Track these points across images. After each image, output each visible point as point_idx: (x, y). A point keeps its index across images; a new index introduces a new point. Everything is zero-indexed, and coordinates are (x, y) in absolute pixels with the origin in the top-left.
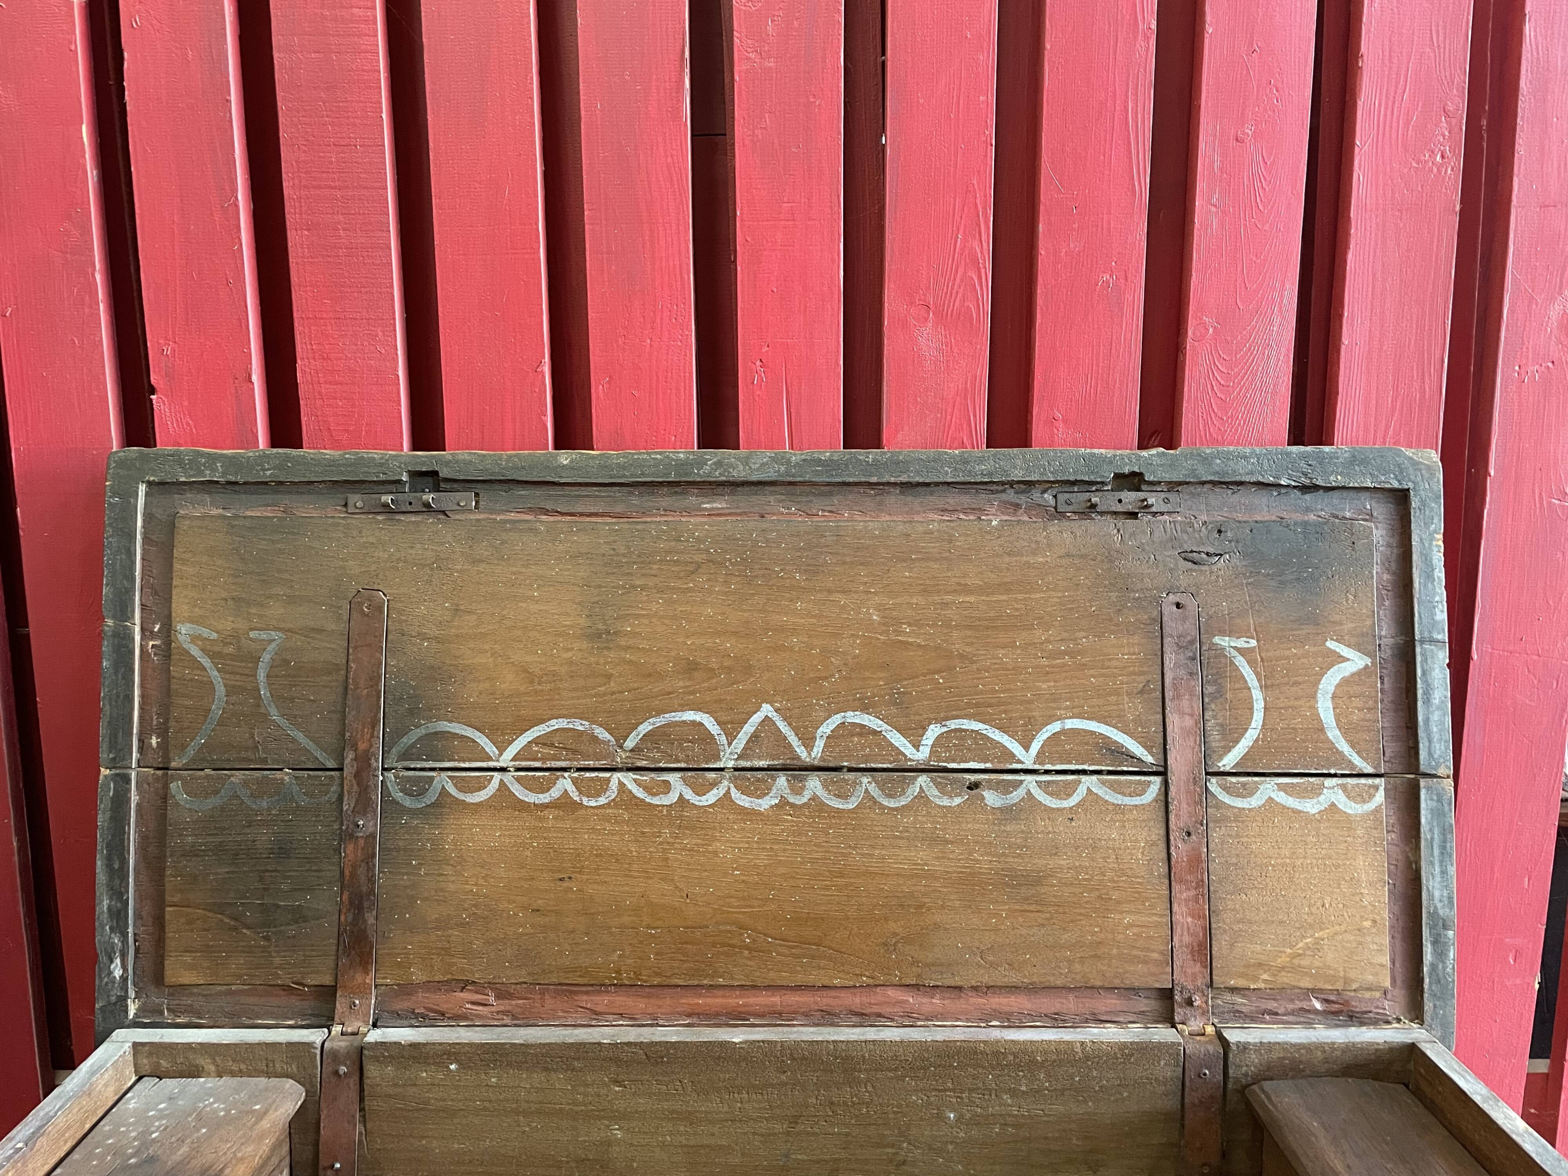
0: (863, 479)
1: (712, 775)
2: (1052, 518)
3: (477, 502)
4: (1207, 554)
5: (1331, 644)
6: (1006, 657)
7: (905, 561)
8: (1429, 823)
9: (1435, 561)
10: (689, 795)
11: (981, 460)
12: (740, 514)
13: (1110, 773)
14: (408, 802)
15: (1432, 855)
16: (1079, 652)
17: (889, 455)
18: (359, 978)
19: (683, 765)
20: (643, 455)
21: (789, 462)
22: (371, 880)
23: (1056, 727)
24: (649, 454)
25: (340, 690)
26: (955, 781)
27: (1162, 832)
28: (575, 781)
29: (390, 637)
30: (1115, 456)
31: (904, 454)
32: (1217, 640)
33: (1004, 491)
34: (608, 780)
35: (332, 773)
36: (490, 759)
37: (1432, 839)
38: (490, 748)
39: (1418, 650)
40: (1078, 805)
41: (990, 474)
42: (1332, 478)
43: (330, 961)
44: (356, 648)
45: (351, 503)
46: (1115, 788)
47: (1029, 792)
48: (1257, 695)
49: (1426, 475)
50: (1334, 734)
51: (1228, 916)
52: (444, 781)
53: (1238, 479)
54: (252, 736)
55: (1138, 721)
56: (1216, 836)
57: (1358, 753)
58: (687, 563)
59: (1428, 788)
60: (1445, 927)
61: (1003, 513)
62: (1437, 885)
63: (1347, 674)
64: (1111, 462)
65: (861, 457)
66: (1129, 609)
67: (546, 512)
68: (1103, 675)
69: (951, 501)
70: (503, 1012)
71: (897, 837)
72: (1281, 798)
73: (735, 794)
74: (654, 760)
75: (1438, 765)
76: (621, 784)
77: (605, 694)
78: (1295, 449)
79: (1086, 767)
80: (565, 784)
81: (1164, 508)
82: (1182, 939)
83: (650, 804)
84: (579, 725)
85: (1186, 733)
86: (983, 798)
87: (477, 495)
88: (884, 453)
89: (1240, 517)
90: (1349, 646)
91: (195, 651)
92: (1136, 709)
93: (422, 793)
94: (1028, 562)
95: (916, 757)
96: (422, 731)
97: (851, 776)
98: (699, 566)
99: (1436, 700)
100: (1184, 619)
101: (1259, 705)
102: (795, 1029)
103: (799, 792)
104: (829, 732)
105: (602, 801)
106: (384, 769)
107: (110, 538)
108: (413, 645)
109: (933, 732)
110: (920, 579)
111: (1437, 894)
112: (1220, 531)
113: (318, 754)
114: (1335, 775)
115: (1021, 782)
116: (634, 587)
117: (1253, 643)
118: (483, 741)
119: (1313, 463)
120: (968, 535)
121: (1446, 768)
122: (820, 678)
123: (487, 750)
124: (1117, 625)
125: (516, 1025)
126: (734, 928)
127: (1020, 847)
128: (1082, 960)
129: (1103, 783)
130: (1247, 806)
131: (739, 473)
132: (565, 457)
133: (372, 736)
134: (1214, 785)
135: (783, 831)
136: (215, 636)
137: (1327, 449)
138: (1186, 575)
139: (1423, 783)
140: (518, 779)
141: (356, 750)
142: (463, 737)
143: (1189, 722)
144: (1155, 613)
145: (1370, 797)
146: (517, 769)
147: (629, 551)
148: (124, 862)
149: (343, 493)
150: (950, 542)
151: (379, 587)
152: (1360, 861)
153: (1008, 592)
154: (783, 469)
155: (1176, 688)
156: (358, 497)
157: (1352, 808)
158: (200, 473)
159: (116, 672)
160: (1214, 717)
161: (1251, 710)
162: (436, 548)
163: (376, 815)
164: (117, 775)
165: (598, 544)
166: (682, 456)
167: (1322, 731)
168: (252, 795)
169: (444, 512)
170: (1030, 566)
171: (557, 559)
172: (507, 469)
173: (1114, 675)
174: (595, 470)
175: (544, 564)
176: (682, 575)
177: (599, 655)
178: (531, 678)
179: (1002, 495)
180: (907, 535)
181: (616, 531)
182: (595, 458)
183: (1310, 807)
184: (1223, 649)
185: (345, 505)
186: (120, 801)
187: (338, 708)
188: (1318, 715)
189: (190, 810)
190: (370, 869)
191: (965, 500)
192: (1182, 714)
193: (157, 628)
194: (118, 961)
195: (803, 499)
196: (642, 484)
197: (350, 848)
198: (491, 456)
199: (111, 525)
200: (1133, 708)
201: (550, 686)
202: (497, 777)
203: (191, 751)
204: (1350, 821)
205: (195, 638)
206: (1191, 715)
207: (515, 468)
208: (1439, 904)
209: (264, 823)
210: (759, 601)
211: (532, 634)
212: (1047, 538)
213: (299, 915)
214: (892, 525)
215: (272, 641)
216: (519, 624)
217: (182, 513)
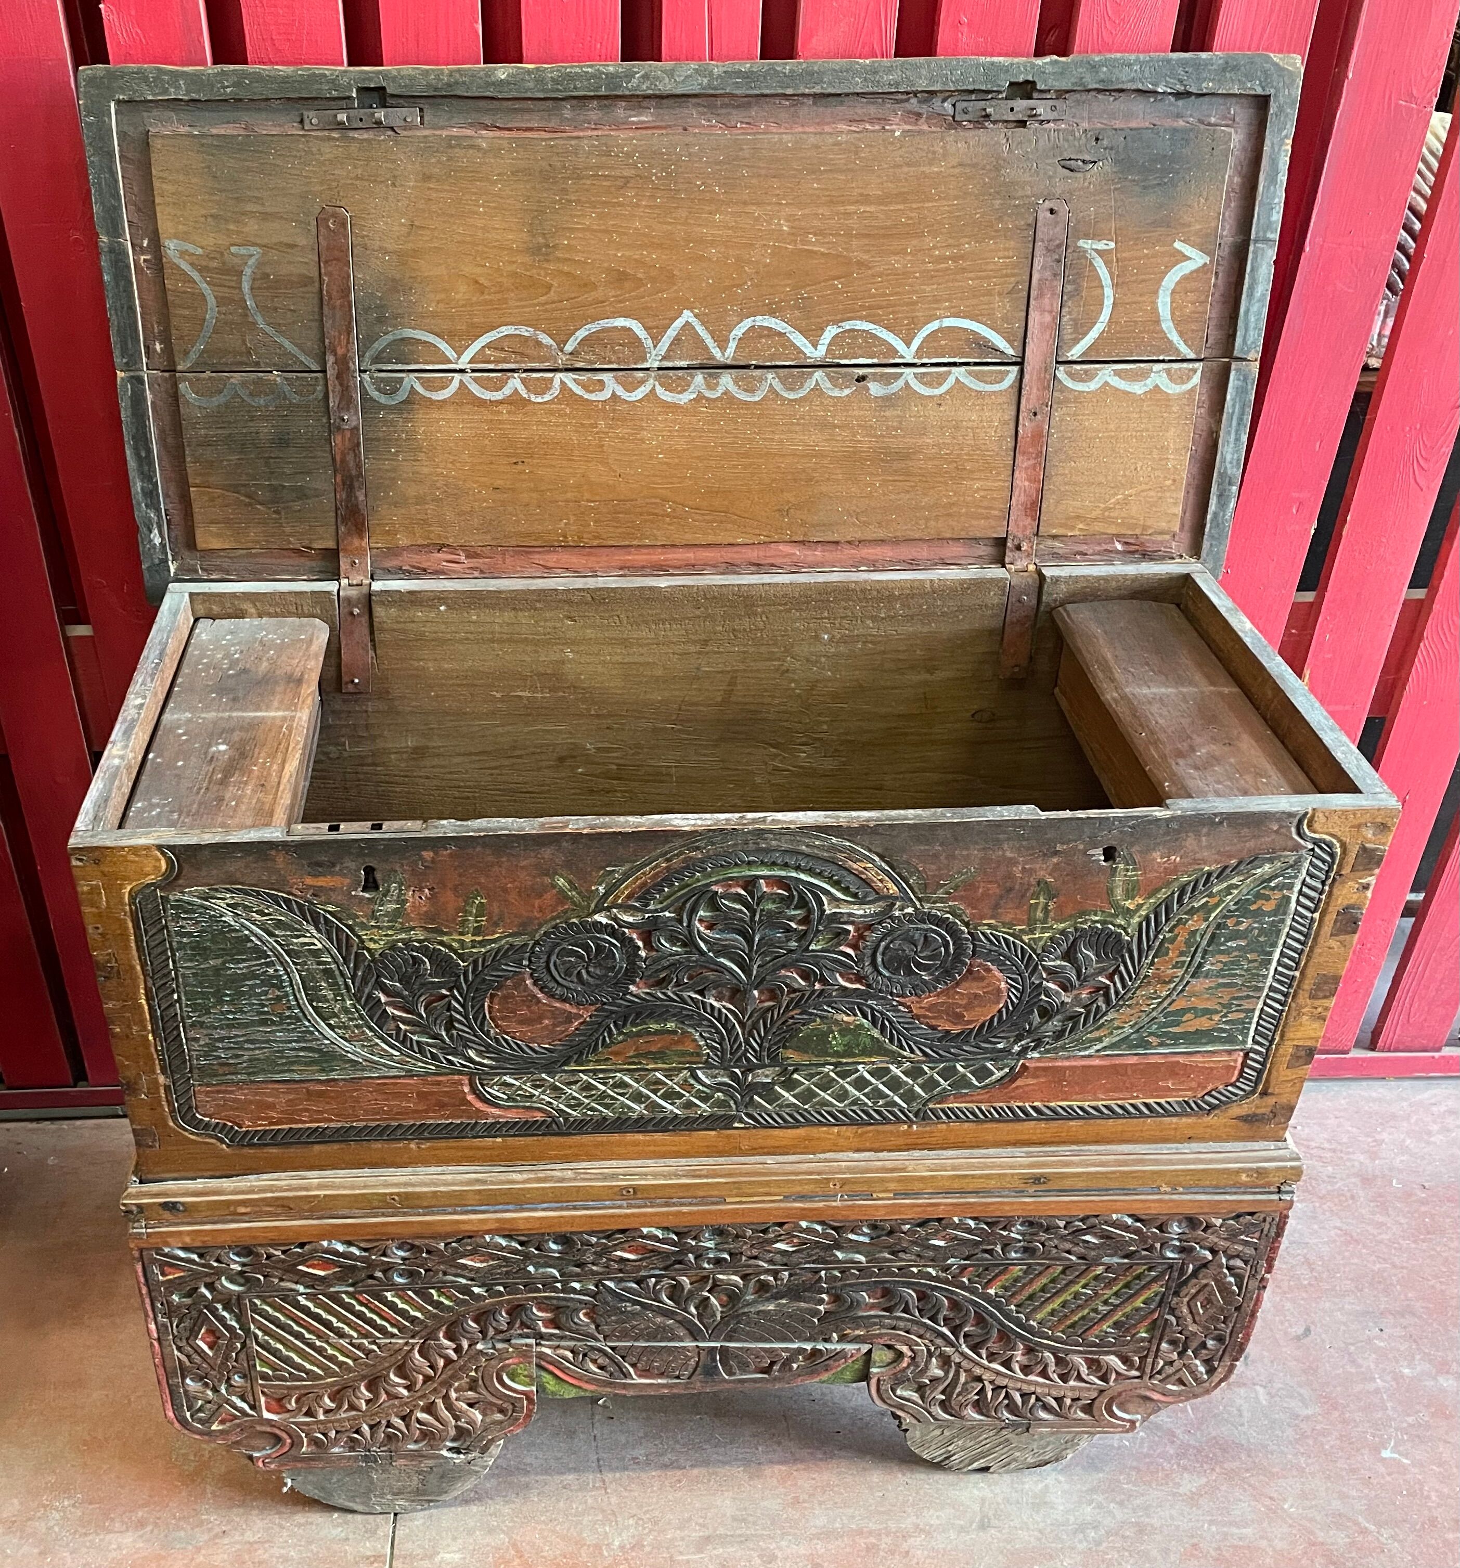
0: (780, 91)
1: (640, 374)
2: (950, 127)
3: (422, 117)
4: (1083, 161)
5: (1178, 245)
6: (898, 263)
7: (814, 172)
8: (1233, 399)
9: (1280, 165)
10: (620, 391)
11: (890, 70)
12: (666, 127)
13: (977, 364)
14: (383, 399)
15: (1230, 426)
16: (962, 257)
17: (804, 66)
18: (356, 542)
19: (615, 366)
20: (574, 68)
21: (711, 74)
22: (359, 466)
23: (935, 325)
24: (581, 67)
25: (316, 301)
26: (846, 374)
27: (1014, 413)
28: (523, 381)
29: (355, 251)
30: (1012, 65)
31: (818, 64)
32: (1081, 243)
33: (907, 100)
34: (552, 380)
35: (317, 375)
37: (1233, 412)
38: (450, 353)
39: (1251, 248)
40: (948, 392)
41: (897, 84)
42: (1204, 85)
43: (332, 529)
45: (307, 121)
46: (979, 377)
47: (907, 384)
48: (1109, 292)
49: (1289, 83)
50: (1167, 325)
51: (1058, 480)
52: (412, 381)
53: (1120, 86)
54: (244, 342)
55: (1004, 319)
56: (1057, 415)
57: (1185, 342)
58: (616, 178)
59: (1238, 370)
60: (1230, 484)
61: (905, 123)
62: (1229, 450)
63: (1187, 271)
64: (1007, 71)
65: (778, 69)
66: (1010, 215)
67: (486, 127)
68: (980, 278)
69: (859, 111)
70: (472, 568)
71: (794, 424)
72: (1117, 382)
73: (659, 390)
74: (589, 361)
75: (1249, 352)
76: (563, 383)
79: (957, 360)
80: (515, 383)
81: (1051, 116)
82: (1019, 498)
83: (588, 400)
84: (525, 331)
85: (1043, 328)
86: (868, 389)
87: (421, 110)
88: (800, 64)
89: (1117, 124)
90: (1193, 246)
91: (185, 266)
92: (1005, 308)
93: (394, 391)
94: (923, 172)
95: (814, 355)
96: (390, 337)
97: (758, 373)
98: (627, 180)
99: (1258, 294)
100: (1057, 223)
101: (1108, 302)
103: (713, 388)
104: (741, 334)
105: (547, 398)
106: (360, 371)
107: (92, 157)
108: (377, 258)
109: (831, 332)
110: (827, 190)
111: (1228, 457)
112: (1097, 139)
113: (302, 358)
114: (1163, 361)
115: (902, 374)
116: (570, 201)
117: (1112, 245)
118: (443, 346)
120: (873, 146)
121: (1255, 355)
122: (734, 286)
123: (448, 354)
124: (996, 231)
125: (485, 578)
126: (657, 500)
127: (896, 429)
128: (937, 518)
129: (970, 374)
130: (1087, 389)
131: (666, 86)
132: (502, 71)
133: (348, 342)
134: (1061, 373)
135: (699, 421)
136: (200, 252)
138: (1062, 182)
139: (1234, 366)
140: (476, 380)
141: (335, 355)
142: (426, 342)
143: (1048, 318)
144: (1031, 220)
145: (1189, 378)
146: (473, 371)
147: (564, 167)
148: (149, 451)
149: (298, 110)
150: (856, 153)
151: (342, 204)
152: (1172, 432)
153: (904, 201)
154: (706, 81)
155: (1040, 288)
156: (312, 114)
157: (1173, 389)
158: (166, 91)
159: (117, 285)
160: (1070, 313)
161: (1102, 304)
162: (389, 165)
163: (357, 410)
164: (132, 377)
165: (536, 160)
166: (611, 69)
167: (1158, 322)
168: (251, 394)
169: (392, 129)
170: (926, 176)
171: (499, 175)
172: (449, 85)
173: (989, 277)
174: (531, 85)
175: (488, 180)
176: (613, 189)
177: (540, 268)
178: (481, 289)
179: (907, 105)
180: (817, 147)
181: (552, 146)
182: (529, 72)
183: (1138, 388)
184: (1086, 251)
185: (302, 122)
186: (138, 400)
187: (316, 317)
188: (1157, 309)
189: (199, 407)
190: (357, 456)
191: (872, 110)
192: (1043, 311)
193: (145, 243)
194: (156, 531)
195: (723, 111)
196: (575, 98)
197: (339, 438)
198: (433, 70)
199: (90, 144)
200: (1003, 307)
201: (499, 296)
202: (457, 376)
203: (193, 356)
204: (1169, 400)
205: (183, 254)
206: (1051, 312)
207: (457, 83)
208: (1229, 466)
209: (264, 418)
210: (682, 213)
211: (480, 248)
212: (944, 147)
213: (302, 494)
214: (805, 136)
215: (251, 256)
216: (468, 239)
217: (153, 130)
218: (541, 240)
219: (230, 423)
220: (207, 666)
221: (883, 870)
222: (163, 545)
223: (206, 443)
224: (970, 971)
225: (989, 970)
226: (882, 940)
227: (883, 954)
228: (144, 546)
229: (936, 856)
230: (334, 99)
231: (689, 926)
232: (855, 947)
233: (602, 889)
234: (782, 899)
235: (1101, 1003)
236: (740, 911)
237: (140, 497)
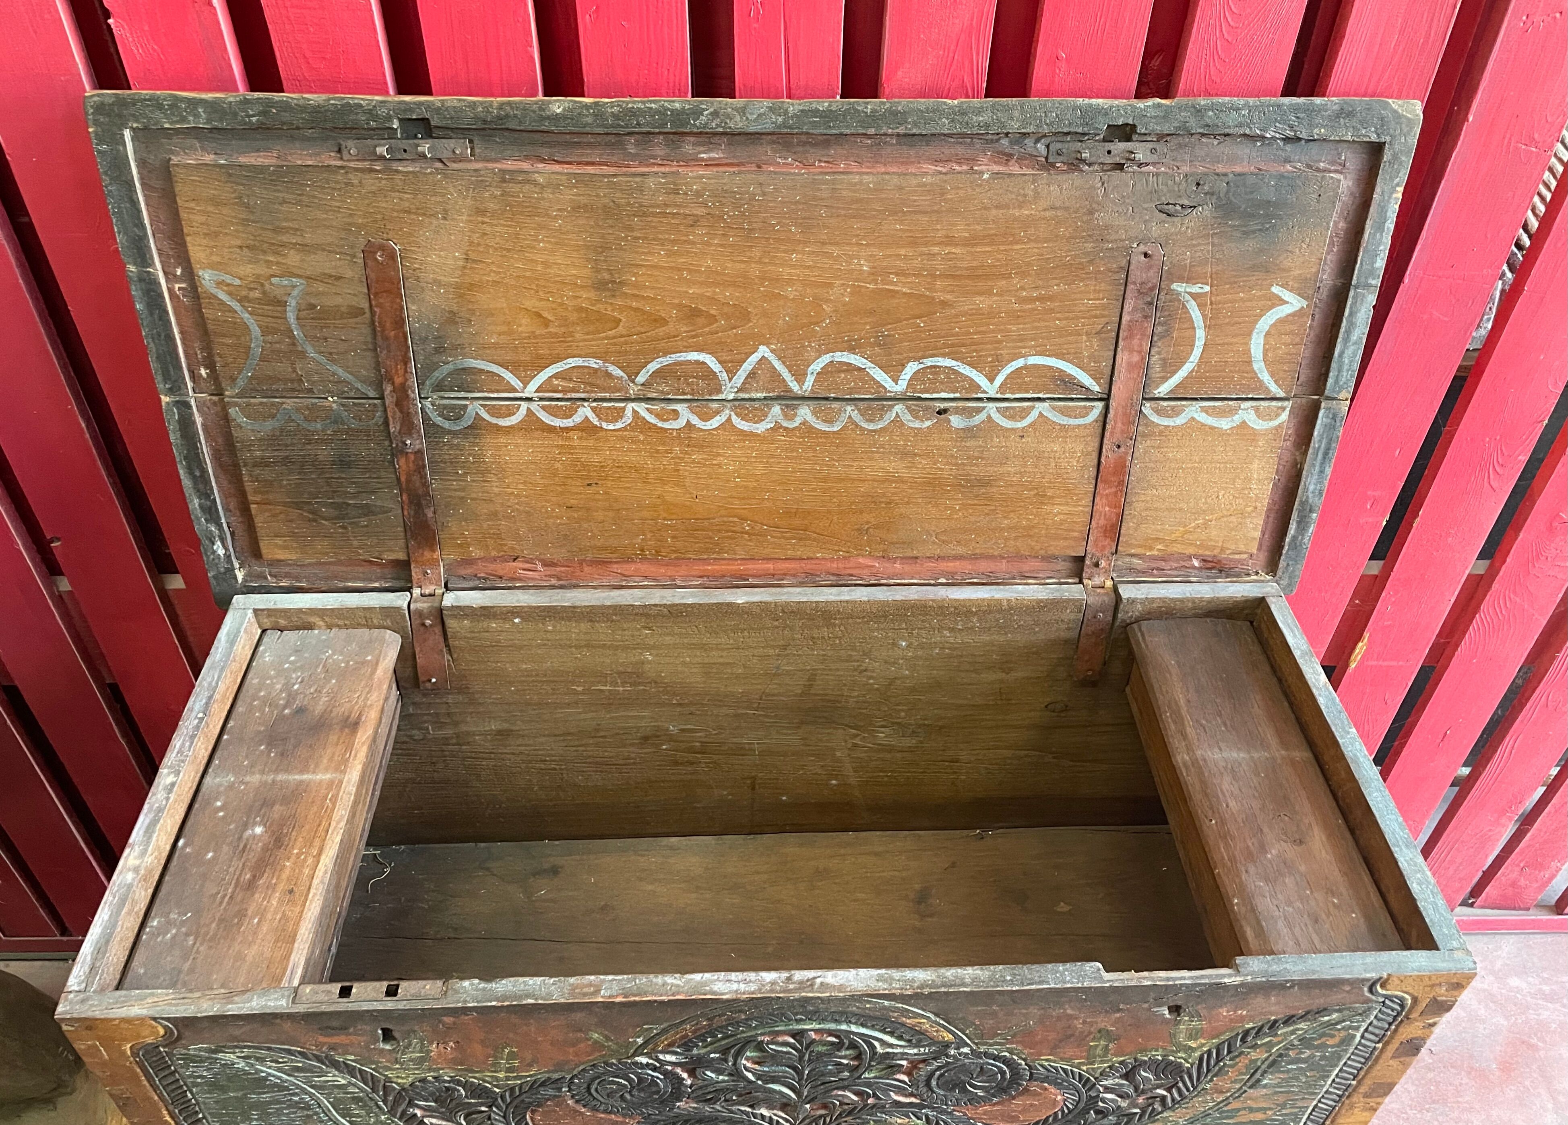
0: (861, 131)
1: (715, 405)
2: (1043, 167)
3: (472, 149)
4: (1182, 206)
5: (1276, 289)
6: (982, 302)
7: (896, 213)
8: (1321, 436)
9: (1389, 214)
10: (695, 421)
11: (979, 111)
12: (738, 165)
13: (1060, 399)
14: (446, 425)
15: (1315, 459)
16: (1050, 299)
17: (888, 105)
18: (427, 554)
19: (689, 397)
20: (637, 103)
21: (786, 112)
22: (425, 485)
23: (1019, 363)
24: (643, 103)
25: (369, 332)
26: (927, 409)
27: (1097, 445)
28: (593, 409)
29: (407, 284)
30: (1111, 107)
31: (902, 104)
32: (1174, 286)
33: (998, 141)
34: (624, 409)
35: (376, 401)
36: (515, 390)
37: (1320, 446)
38: (515, 382)
39: (1351, 293)
40: (1030, 425)
41: (987, 125)
42: (1316, 131)
43: (402, 543)
44: (376, 294)
45: (345, 153)
46: (1063, 412)
47: (989, 417)
48: (1200, 334)
49: (1405, 129)
50: (1259, 366)
51: (1139, 506)
52: (475, 408)
53: (1227, 131)
54: (294, 369)
55: (1091, 357)
56: (1140, 447)
57: (1276, 382)
58: (685, 216)
59: (1328, 409)
60: (1311, 511)
61: (995, 162)
62: (1313, 481)
63: (1283, 315)
64: (1106, 114)
65: (859, 107)
66: (1102, 259)
67: (543, 161)
68: (1067, 319)
69: (947, 152)
70: (550, 576)
71: (873, 452)
72: (1203, 418)
73: (736, 420)
74: (662, 392)
75: (1340, 391)
76: (634, 411)
77: (614, 338)
78: (1287, 100)
79: (1041, 395)
80: (585, 412)
81: (1151, 159)
82: (1099, 521)
83: (661, 428)
84: (593, 363)
85: (1131, 367)
86: (949, 421)
87: (471, 143)
88: (884, 103)
89: (1220, 168)
90: (1291, 291)
91: (223, 296)
92: (1092, 346)
93: (458, 418)
94: (1012, 215)
95: (894, 390)
96: (451, 367)
97: (835, 405)
98: (698, 219)
99: (1354, 338)
100: (1149, 268)
101: (1199, 343)
102: (785, 590)
103: (791, 418)
104: (819, 370)
105: (619, 425)
106: (421, 398)
107: (110, 188)
108: (432, 290)
109: (912, 368)
110: (911, 231)
111: (1311, 487)
112: (1198, 184)
113: (359, 385)
114: (1251, 399)
115: (984, 408)
116: (636, 238)
117: (1207, 288)
118: (507, 375)
119: (1302, 115)
120: (959, 188)
121: (1346, 394)
122: (812, 324)
123: (513, 383)
124: (1087, 273)
125: (562, 587)
126: (736, 519)
127: (977, 458)
128: (1016, 538)
129: (1054, 408)
130: (1172, 424)
131: (737, 123)
132: (558, 105)
133: (406, 371)
134: (1147, 409)
135: (777, 448)
136: (237, 282)
137: (1318, 100)
138: (1158, 226)
139: (1324, 403)
140: (543, 408)
141: (393, 384)
142: (488, 372)
143: (1136, 358)
144: (1124, 263)
145: (1278, 415)
146: (541, 399)
147: (628, 204)
148: (204, 471)
149: (334, 139)
150: (942, 194)
151: (390, 237)
152: (1255, 466)
153: (991, 244)
154: (780, 119)
155: (1130, 329)
156: (350, 143)
157: (1259, 425)
158: (184, 120)
159: (151, 314)
160: (1159, 353)
161: (1193, 346)
162: (439, 199)
163: (420, 436)
164: (177, 402)
165: (597, 196)
166: (677, 105)
167: (1249, 363)
168: (306, 419)
169: (440, 160)
170: (1016, 219)
171: (559, 210)
172: (500, 118)
173: (1077, 318)
174: (589, 120)
175: (547, 215)
176: (682, 228)
177: (606, 303)
178: (546, 323)
179: (997, 145)
180: (900, 188)
181: (615, 183)
182: (587, 107)
183: (1225, 424)
184: (1179, 294)
185: (339, 151)
186: (186, 423)
187: (370, 346)
188: (1249, 350)
189: (253, 430)
190: (423, 477)
191: (960, 150)
192: (1131, 351)
193: (179, 272)
194: (219, 543)
195: (801, 149)
196: (638, 133)
197: (402, 461)
198: (481, 103)
199: (106, 173)
200: (1089, 346)
201: (563, 330)
202: (524, 405)
203: (241, 382)
204: (1255, 435)
205: (220, 284)
206: (1140, 352)
207: (507, 116)
208: (1310, 495)
209: (322, 441)
210: (756, 253)
211: (542, 283)
212: (1035, 191)
213: (368, 511)
214: (887, 177)
215: (294, 287)
216: (528, 274)
217: (175, 160)
218: (607, 276)
219: (287, 445)
220: (264, 701)
221: (939, 1025)
222: (228, 557)
223: (263, 463)
224: (1026, 1090)
225: (1046, 1089)
226: (936, 1070)
227: (938, 1079)
228: (208, 557)
229: (994, 1014)
230: (374, 129)
231: (734, 1064)
232: (909, 1074)
233: (640, 1041)
234: (832, 1043)
235: (1158, 1106)
236: (789, 1053)
237: (199, 512)
